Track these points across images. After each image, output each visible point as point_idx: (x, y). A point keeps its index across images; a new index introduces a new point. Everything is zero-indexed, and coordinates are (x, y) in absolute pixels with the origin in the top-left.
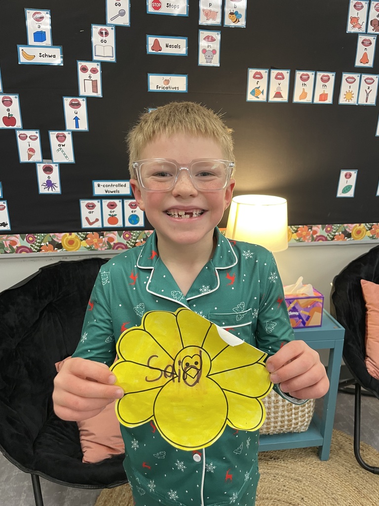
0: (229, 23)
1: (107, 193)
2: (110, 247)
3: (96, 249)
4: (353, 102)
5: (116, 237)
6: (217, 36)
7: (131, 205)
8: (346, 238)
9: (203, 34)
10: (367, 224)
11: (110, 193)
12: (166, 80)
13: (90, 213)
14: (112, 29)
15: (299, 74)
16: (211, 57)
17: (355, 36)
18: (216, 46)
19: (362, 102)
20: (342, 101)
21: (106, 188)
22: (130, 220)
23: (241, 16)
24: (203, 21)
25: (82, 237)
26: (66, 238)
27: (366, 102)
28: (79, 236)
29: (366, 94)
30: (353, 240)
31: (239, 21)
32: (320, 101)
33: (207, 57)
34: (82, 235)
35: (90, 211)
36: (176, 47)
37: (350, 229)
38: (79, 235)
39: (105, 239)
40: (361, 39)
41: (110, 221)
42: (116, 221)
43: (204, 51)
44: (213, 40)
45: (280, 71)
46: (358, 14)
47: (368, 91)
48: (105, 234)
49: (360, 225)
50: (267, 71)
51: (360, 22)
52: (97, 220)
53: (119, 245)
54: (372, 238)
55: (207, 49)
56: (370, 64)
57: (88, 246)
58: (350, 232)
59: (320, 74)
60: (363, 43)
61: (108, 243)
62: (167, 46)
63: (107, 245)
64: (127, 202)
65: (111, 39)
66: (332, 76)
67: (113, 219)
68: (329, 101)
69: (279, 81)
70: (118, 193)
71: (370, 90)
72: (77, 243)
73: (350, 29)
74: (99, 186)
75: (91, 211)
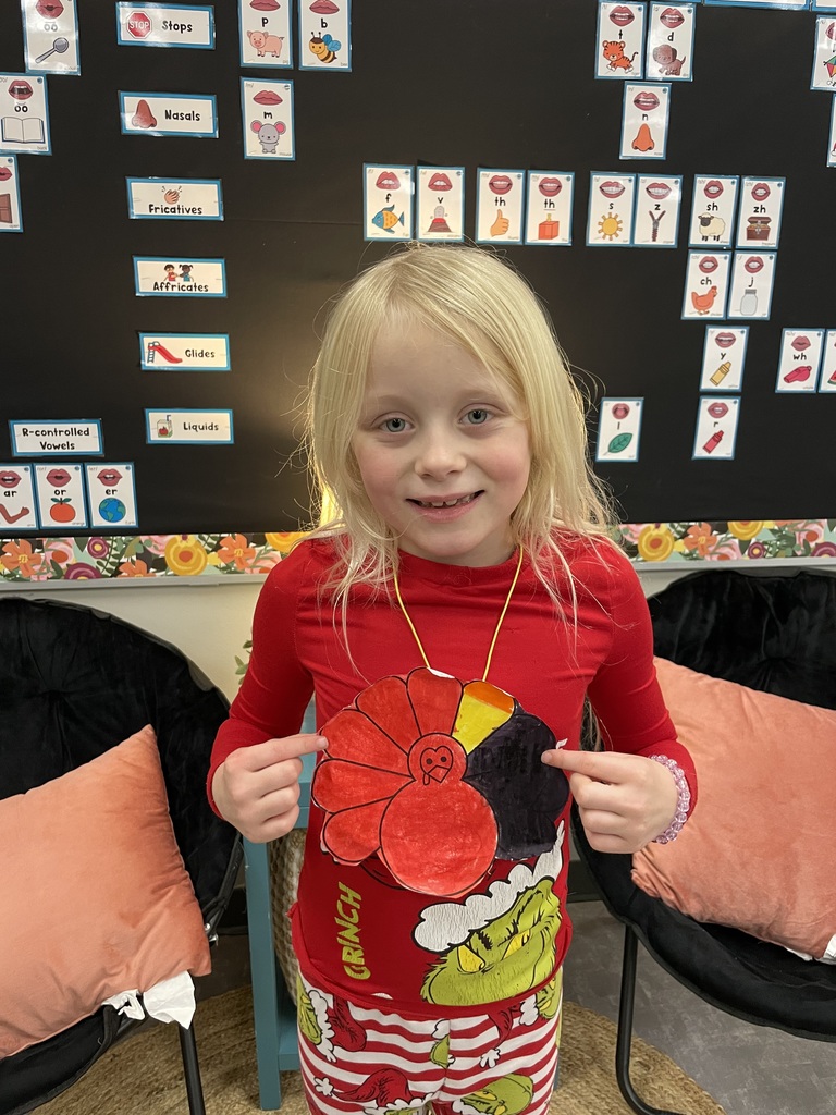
0: (310, 60)
1: (46, 450)
2: (59, 574)
3: (25, 577)
4: (622, 239)
5: (72, 550)
6: (283, 90)
7: (103, 477)
9: (251, 88)
10: (676, 525)
11: (53, 450)
12: (170, 192)
13: (7, 494)
14: (39, 81)
15: (485, 177)
16: (273, 140)
17: (618, 86)
18: (284, 112)
19: (643, 238)
20: (595, 238)
21: (44, 439)
22: (103, 511)
23: (338, 45)
24: (249, 56)
27: (654, 239)
29: (652, 222)
30: (643, 561)
31: (334, 58)
32: (540, 238)
33: (265, 140)
35: (7, 490)
36: (189, 117)
37: (635, 535)
39: (47, 556)
40: (631, 93)
41: (54, 513)
42: (71, 514)
43: (257, 126)
44: (275, 100)
45: (441, 171)
46: (621, 34)
47: (657, 214)
48: (44, 543)
49: (657, 527)
50: (409, 170)
51: (627, 53)
52: (25, 511)
53: (79, 569)
54: (690, 556)
55: (264, 121)
56: (658, 151)
57: (7, 571)
58: (635, 543)
59: (537, 178)
60: (637, 102)
61: (54, 564)
62: (168, 116)
63: (52, 569)
64: (94, 471)
65: (38, 103)
66: (566, 181)
67: (62, 508)
68: (563, 237)
69: (440, 194)
70: (70, 450)
71: (660, 212)
73: (604, 69)
74: (25, 434)
75: (11, 490)
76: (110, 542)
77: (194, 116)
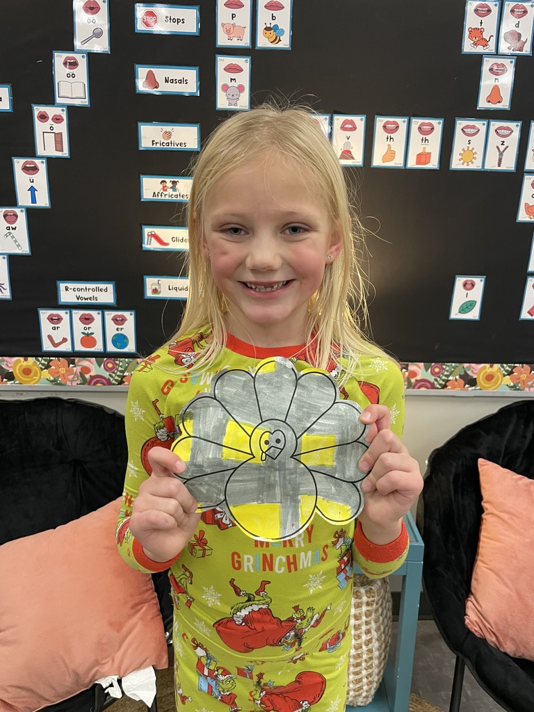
0: (263, 42)
1: (80, 301)
2: (84, 382)
3: (63, 383)
4: (476, 165)
5: (93, 366)
6: (244, 63)
7: (115, 320)
8: (467, 386)
9: (222, 62)
10: (505, 365)
11: (84, 301)
12: (166, 132)
13: (54, 328)
14: (83, 57)
15: (380, 122)
16: (236, 97)
17: (477, 59)
18: (244, 78)
19: (491, 165)
20: (456, 164)
21: (78, 294)
22: (114, 342)
23: (283, 31)
24: (222, 40)
25: (43, 364)
26: (20, 364)
27: (499, 165)
28: (38, 363)
29: (498, 153)
30: (480, 389)
31: (280, 40)
32: (417, 164)
33: (230, 97)
34: (43, 362)
35: (54, 326)
36: (180, 81)
37: (475, 371)
38: (38, 361)
39: (77, 369)
40: (487, 64)
41: (83, 342)
42: (93, 343)
43: (225, 88)
44: (237, 69)
45: (349, 118)
46: (481, 23)
47: (502, 148)
48: (76, 361)
49: (491, 366)
50: (328, 117)
52: (65, 340)
53: (97, 379)
54: (514, 388)
55: (230, 84)
56: (505, 104)
57: (52, 378)
58: (475, 377)
59: (417, 122)
60: (491, 70)
61: (82, 375)
62: (167, 81)
63: (80, 378)
64: (110, 315)
65: (82, 71)
66: (438, 124)
67: (88, 339)
68: (434, 164)
69: (348, 133)
70: (95, 301)
71: (504, 147)
72: (36, 372)
73: (468, 47)
74: (66, 290)
75: (56, 326)
76: (118, 362)
77: (183, 81)
